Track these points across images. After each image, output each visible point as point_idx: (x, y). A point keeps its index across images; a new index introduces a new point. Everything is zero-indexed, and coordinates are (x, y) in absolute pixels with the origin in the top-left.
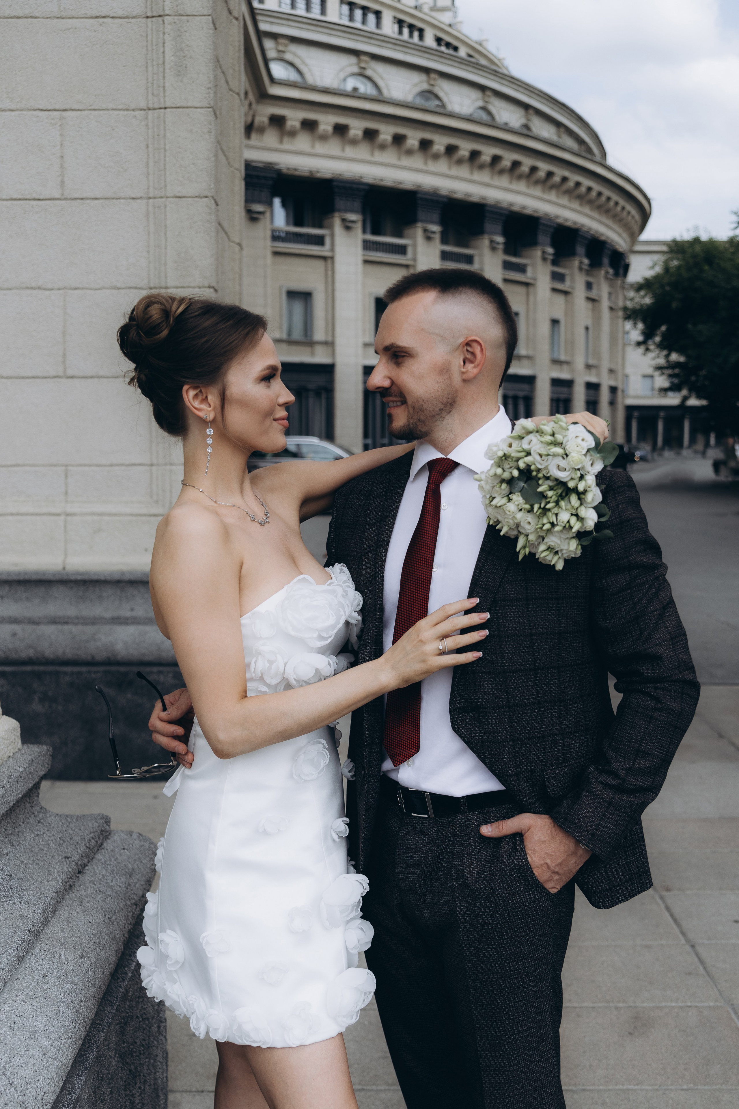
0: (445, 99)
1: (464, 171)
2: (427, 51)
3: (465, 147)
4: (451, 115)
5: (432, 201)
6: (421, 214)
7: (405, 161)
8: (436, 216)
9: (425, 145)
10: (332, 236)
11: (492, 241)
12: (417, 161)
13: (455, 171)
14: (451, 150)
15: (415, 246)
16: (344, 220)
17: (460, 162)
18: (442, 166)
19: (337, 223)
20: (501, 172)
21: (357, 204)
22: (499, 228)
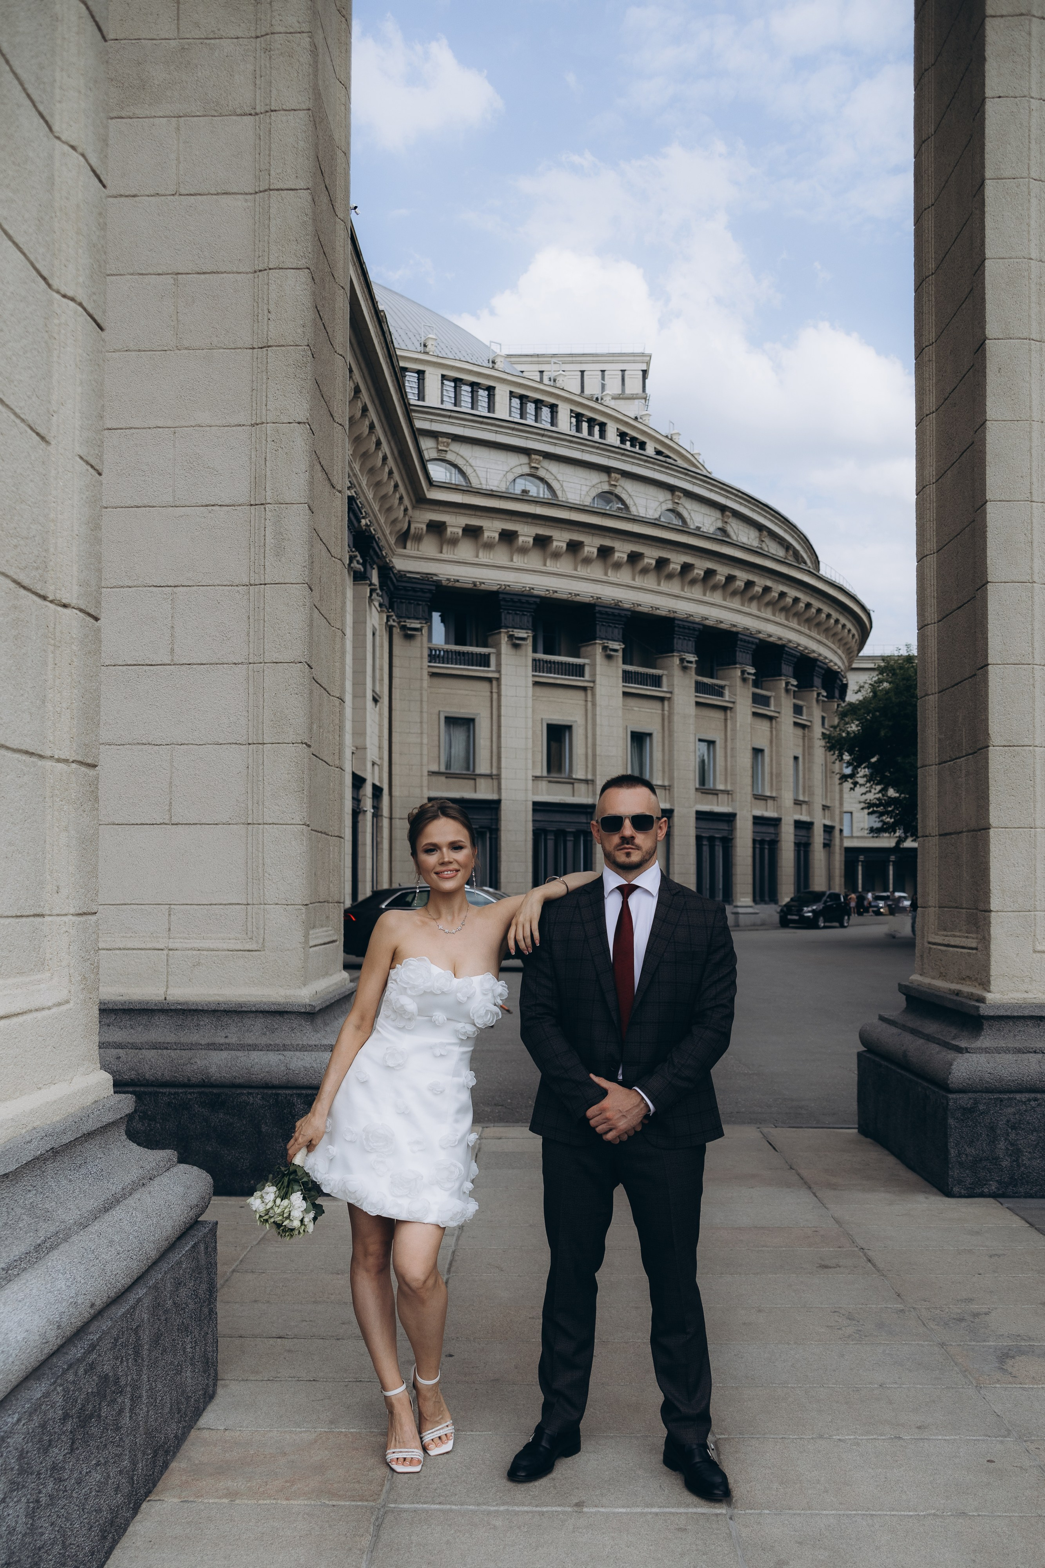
0: (628, 501)
1: (650, 582)
2: (609, 449)
3: (651, 555)
4: (635, 520)
5: (613, 614)
6: (600, 630)
7: (582, 571)
8: (617, 632)
9: (605, 553)
10: (499, 655)
11: (682, 660)
12: (596, 571)
13: (639, 582)
14: (634, 558)
15: (593, 666)
16: (511, 637)
17: (645, 571)
18: (624, 576)
19: (504, 639)
20: (693, 582)
21: (527, 620)
22: (691, 645)
